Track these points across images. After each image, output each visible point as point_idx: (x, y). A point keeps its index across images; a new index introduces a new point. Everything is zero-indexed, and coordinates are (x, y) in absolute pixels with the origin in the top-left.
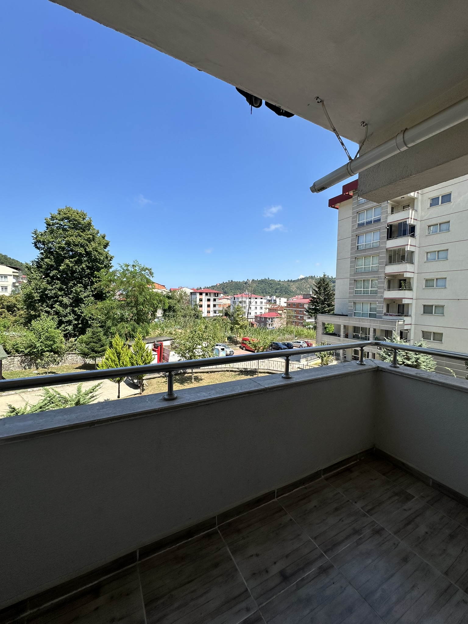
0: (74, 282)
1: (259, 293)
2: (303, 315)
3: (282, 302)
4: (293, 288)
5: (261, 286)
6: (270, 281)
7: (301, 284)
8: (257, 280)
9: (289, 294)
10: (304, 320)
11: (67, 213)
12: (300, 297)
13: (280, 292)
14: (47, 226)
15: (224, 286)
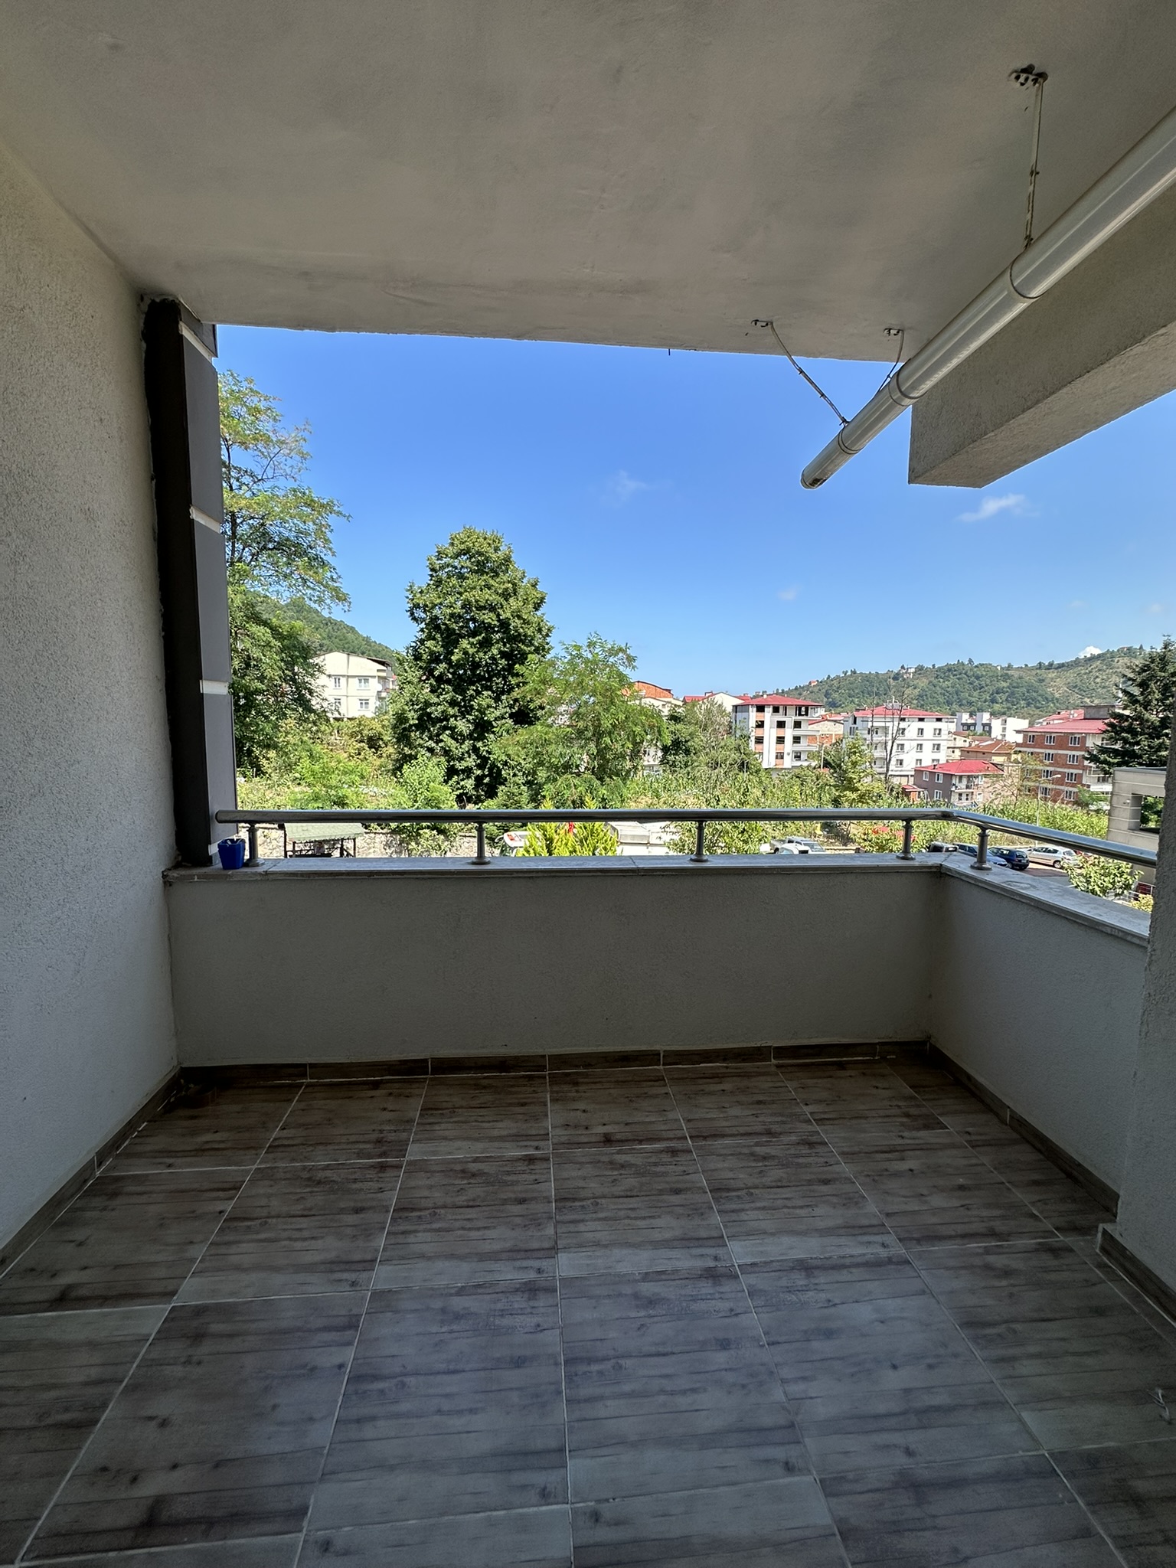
0: (477, 687)
1: (938, 703)
2: (1081, 772)
3: (1011, 729)
4: (1057, 686)
5: (944, 685)
6: (975, 669)
7: (1085, 674)
8: (934, 666)
9: (1040, 705)
10: (1083, 785)
11: (466, 541)
12: (1076, 715)
13: (1007, 700)
14: (431, 573)
15: (831, 686)
